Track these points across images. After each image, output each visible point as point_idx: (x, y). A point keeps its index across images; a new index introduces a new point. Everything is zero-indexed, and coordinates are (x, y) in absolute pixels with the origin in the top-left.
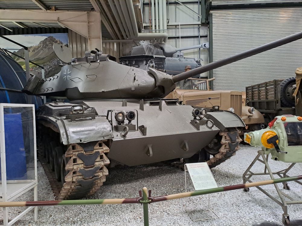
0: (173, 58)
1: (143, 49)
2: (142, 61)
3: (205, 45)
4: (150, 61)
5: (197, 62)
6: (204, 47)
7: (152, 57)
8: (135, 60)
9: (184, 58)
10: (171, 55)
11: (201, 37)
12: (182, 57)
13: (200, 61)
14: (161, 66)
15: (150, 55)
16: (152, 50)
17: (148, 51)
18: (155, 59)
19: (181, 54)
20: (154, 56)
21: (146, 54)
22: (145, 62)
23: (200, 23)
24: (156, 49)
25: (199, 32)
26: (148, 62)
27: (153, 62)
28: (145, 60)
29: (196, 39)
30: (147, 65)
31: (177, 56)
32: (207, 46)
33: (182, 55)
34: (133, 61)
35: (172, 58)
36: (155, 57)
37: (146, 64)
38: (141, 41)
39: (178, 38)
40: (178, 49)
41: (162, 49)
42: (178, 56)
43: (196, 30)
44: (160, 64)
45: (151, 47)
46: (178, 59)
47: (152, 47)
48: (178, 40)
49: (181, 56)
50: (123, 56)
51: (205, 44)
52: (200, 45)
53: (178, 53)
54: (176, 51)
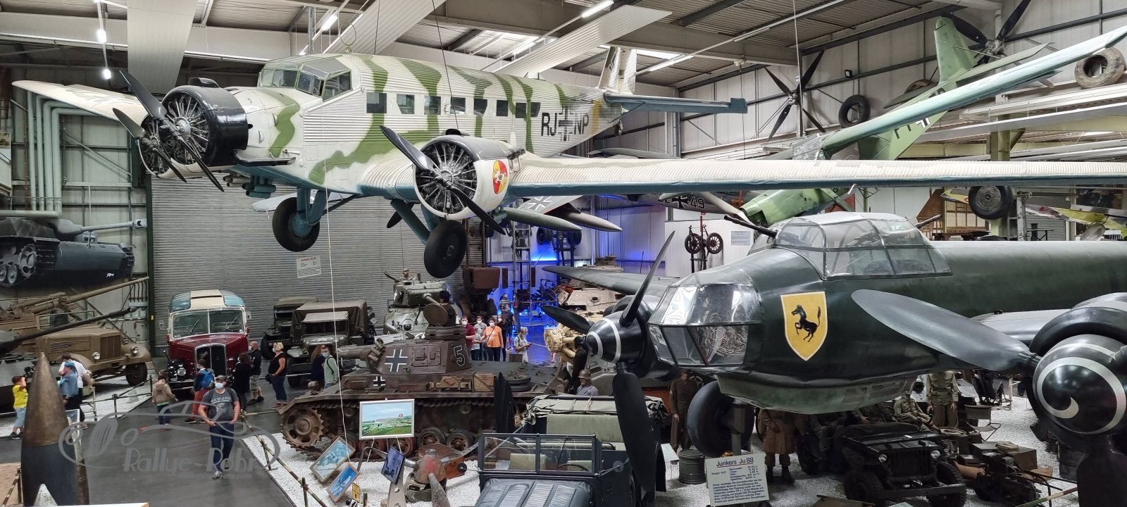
0: (76, 243)
2: (8, 248)
3: (139, 222)
4: (25, 247)
5: (124, 249)
6: (138, 226)
7: (30, 241)
9: (99, 243)
10: (72, 237)
11: (134, 206)
12: (94, 241)
13: (131, 248)
14: (50, 256)
15: (26, 237)
17: (21, 229)
18: (36, 245)
19: (94, 236)
20: (36, 239)
21: (18, 236)
22: (14, 250)
23: (129, 185)
25: (130, 198)
26: (21, 250)
28: (15, 245)
29: (124, 209)
30: (18, 255)
31: (83, 240)
32: (144, 223)
33: (94, 239)
35: (73, 243)
36: (38, 241)
39: (87, 206)
40: (86, 227)
41: (52, 227)
42: (86, 239)
43: (125, 194)
44: (48, 254)
45: (27, 223)
46: (86, 244)
47: (30, 224)
49: (92, 240)
51: (139, 219)
52: (131, 223)
53: (84, 236)
54: (82, 232)
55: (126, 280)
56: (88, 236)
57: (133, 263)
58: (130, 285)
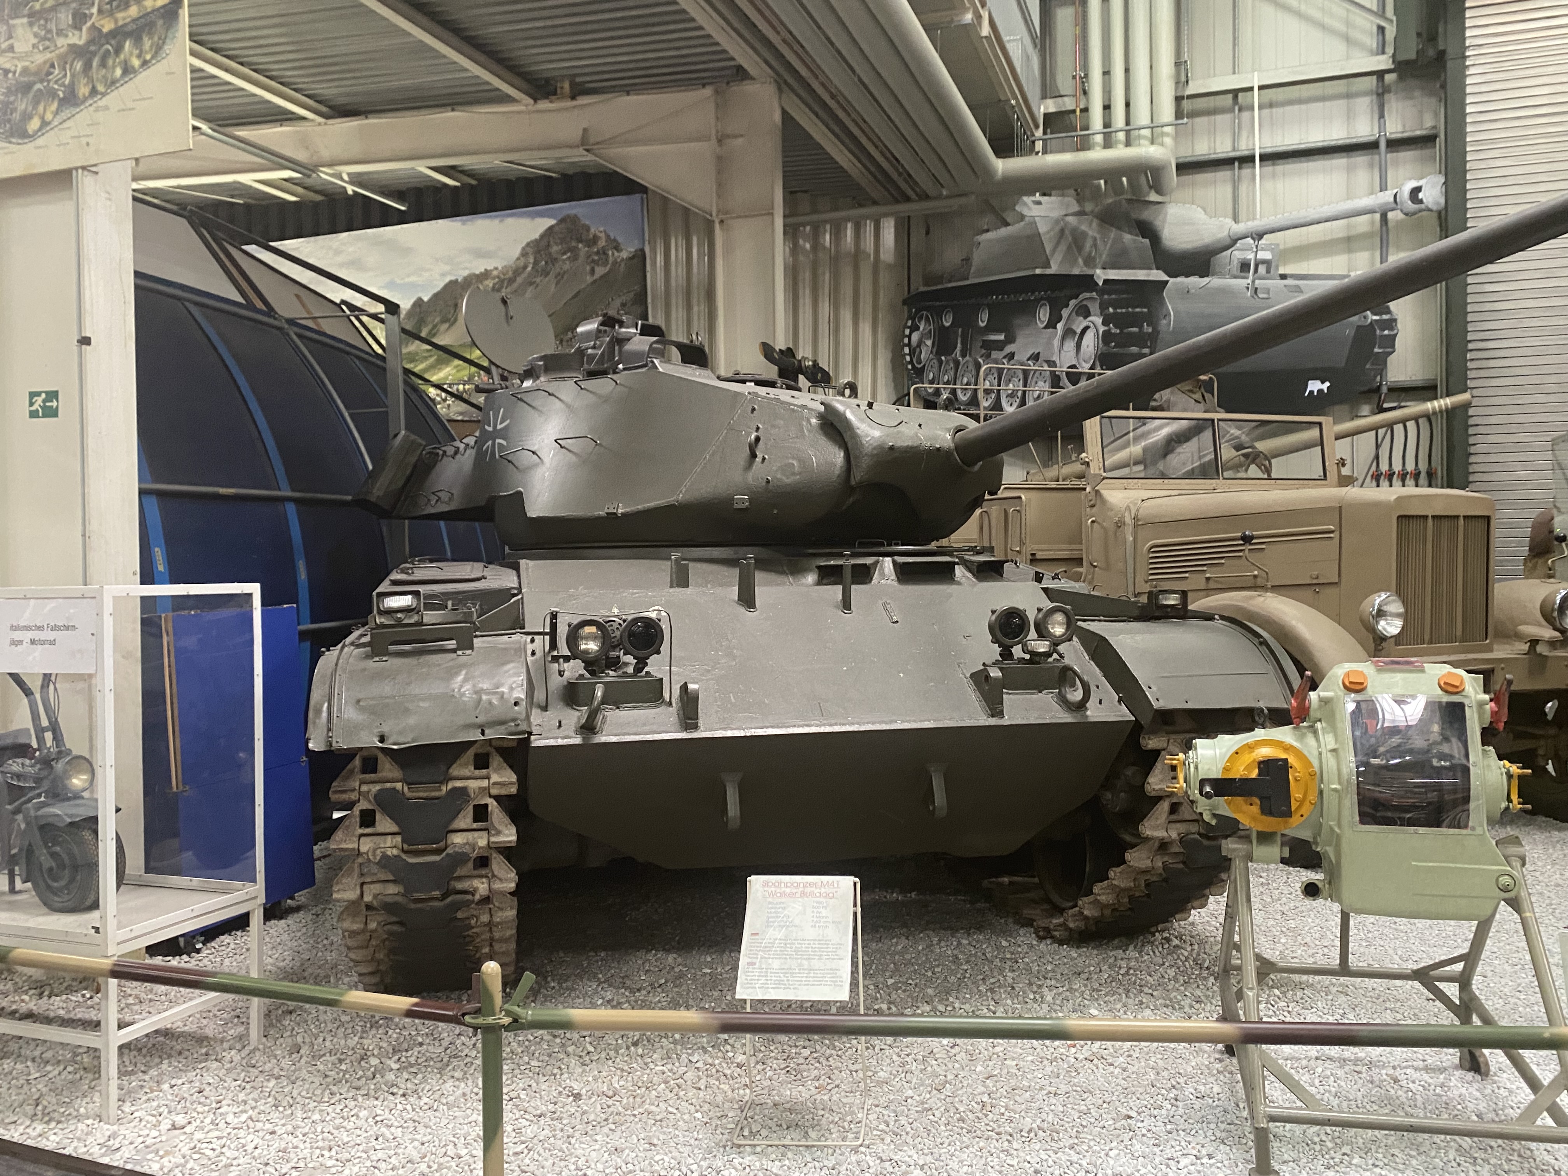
0: (1213, 282)
1: (1034, 238)
2: (1029, 310)
3: (1418, 190)
4: (1073, 302)
6: (1411, 206)
7: (1086, 282)
8: (990, 307)
9: (1283, 277)
11: (1395, 144)
12: (1268, 271)
14: (1141, 327)
15: (1076, 271)
16: (1088, 245)
17: (1063, 247)
18: (1101, 292)
19: (1263, 254)
20: (1101, 275)
21: (1054, 269)
22: (1044, 314)
23: (1384, 61)
24: (1113, 233)
25: (1382, 116)
26: (1065, 313)
27: (1094, 307)
28: (1049, 300)
29: (1361, 159)
30: (1055, 328)
31: (1235, 266)
32: (1434, 196)
33: (1264, 262)
34: (977, 308)
35: (1206, 280)
36: (1106, 281)
37: (1052, 324)
38: (1027, 199)
39: (1250, 159)
40: (1240, 228)
41: (1148, 231)
42: (1245, 266)
43: (1364, 105)
44: (1136, 321)
45: (1083, 228)
46: (1242, 283)
47: (1090, 229)
48: (1246, 172)
49: (1262, 269)
50: (922, 289)
51: (1414, 184)
52: (1387, 197)
53: (1238, 254)
54: (1234, 241)
55: (1365, 409)
56: (1251, 256)
57: (1390, 342)
58: (1375, 428)
